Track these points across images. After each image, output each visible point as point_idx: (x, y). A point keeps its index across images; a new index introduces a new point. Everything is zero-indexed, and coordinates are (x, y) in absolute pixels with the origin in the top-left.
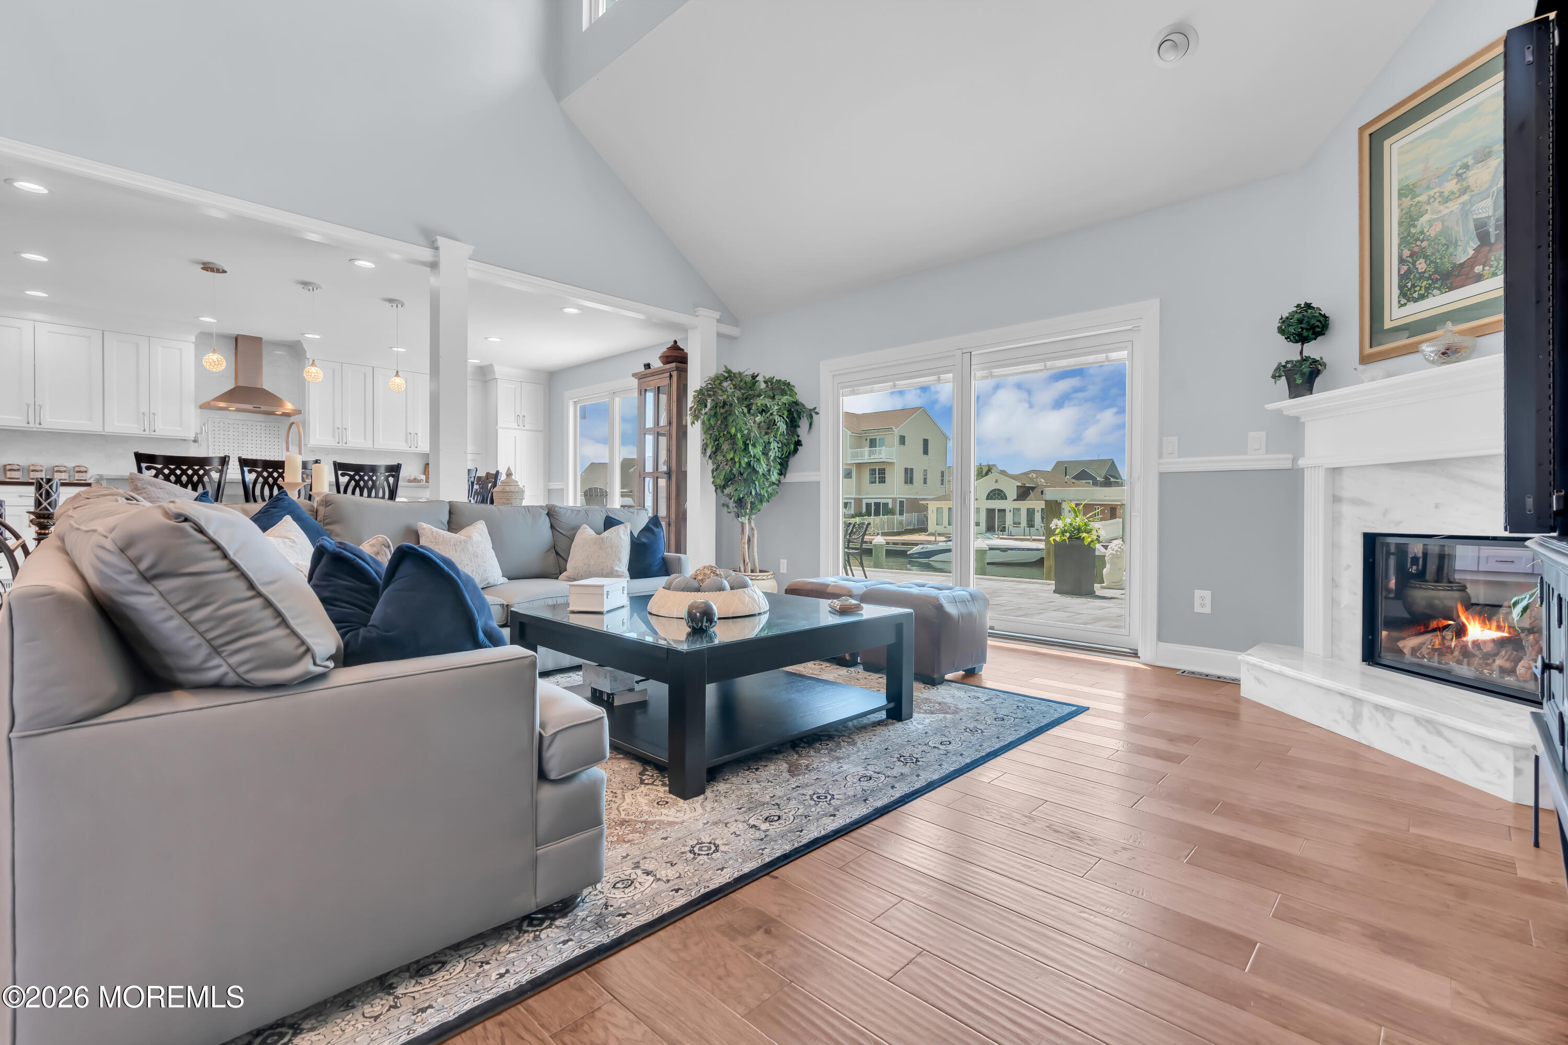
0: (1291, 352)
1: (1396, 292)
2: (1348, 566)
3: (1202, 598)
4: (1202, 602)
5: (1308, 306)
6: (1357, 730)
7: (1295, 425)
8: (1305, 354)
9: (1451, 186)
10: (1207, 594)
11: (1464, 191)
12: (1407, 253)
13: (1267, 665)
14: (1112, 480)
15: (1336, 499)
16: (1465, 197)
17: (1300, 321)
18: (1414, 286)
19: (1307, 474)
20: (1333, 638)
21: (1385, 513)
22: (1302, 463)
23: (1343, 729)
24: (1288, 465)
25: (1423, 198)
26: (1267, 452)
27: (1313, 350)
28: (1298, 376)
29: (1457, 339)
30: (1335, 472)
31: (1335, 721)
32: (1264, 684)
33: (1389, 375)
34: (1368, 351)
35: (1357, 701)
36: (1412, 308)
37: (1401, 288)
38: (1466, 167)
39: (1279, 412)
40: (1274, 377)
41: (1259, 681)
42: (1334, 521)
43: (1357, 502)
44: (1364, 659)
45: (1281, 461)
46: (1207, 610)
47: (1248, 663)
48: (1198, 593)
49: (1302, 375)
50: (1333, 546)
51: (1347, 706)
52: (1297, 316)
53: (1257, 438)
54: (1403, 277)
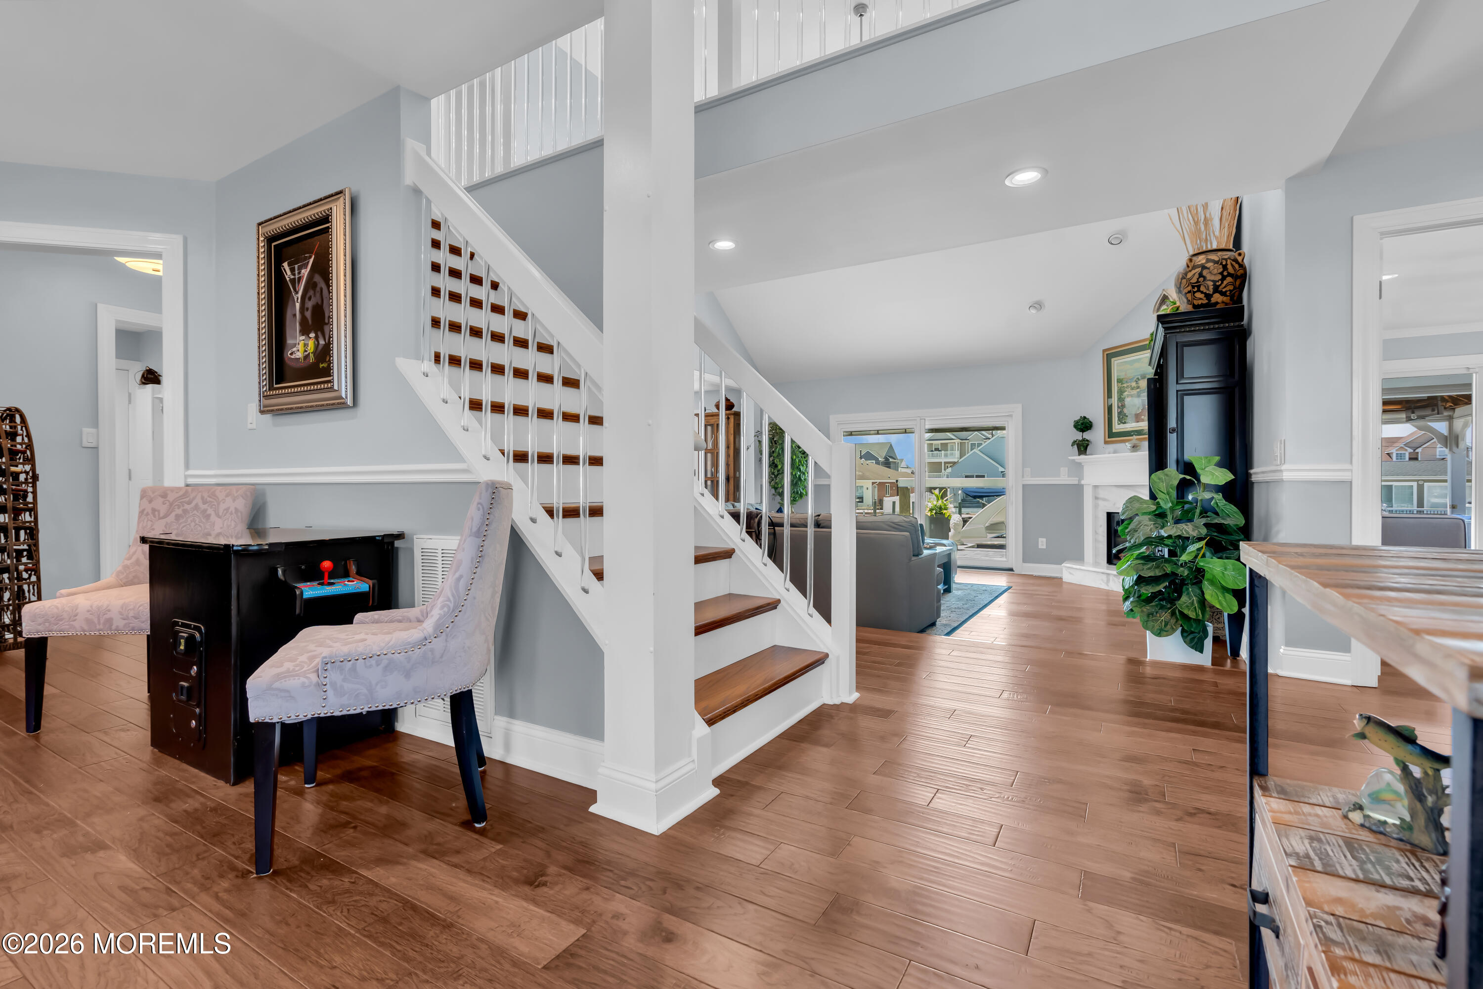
0: (1079, 436)
1: (1117, 419)
2: (1101, 526)
3: (1042, 542)
4: (1042, 543)
5: (1085, 418)
6: (1108, 585)
7: (1080, 466)
8: (1084, 437)
9: (1134, 384)
10: (1044, 540)
11: (1138, 387)
12: (1120, 405)
13: (1074, 566)
14: (891, 460)
15: (1096, 498)
16: (1138, 390)
17: (1082, 424)
18: (1122, 418)
19: (1085, 487)
20: (1096, 555)
21: (1114, 504)
22: (1083, 482)
23: (1103, 586)
24: (1076, 482)
25: (1125, 385)
26: (1068, 477)
27: (1087, 435)
28: (1082, 447)
29: (1137, 442)
30: (1096, 487)
31: (1101, 584)
32: (1073, 575)
33: (1115, 452)
34: (1108, 439)
35: (1108, 574)
36: (1122, 426)
37: (1119, 417)
38: (1138, 379)
39: (1074, 460)
40: (1072, 446)
41: (1071, 573)
42: (1096, 507)
43: (1104, 500)
44: (1108, 563)
45: (1074, 481)
46: (1044, 547)
47: (1066, 567)
48: (1040, 540)
49: (1084, 446)
50: (1095, 517)
51: (1104, 577)
52: (1081, 422)
53: (1064, 470)
54: (1119, 413)
